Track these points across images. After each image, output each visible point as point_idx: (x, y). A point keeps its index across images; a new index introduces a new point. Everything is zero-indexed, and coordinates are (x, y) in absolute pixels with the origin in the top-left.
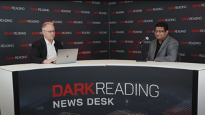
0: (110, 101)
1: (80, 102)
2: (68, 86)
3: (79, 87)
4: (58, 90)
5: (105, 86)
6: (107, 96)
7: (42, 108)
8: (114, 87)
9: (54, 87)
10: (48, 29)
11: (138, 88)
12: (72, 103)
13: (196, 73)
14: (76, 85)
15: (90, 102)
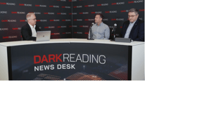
0: (73, 66)
1: (52, 67)
2: (44, 56)
3: (52, 57)
4: (37, 59)
5: (70, 56)
6: (71, 63)
7: (27, 71)
8: (76, 57)
9: (35, 57)
11: (91, 58)
12: (47, 68)
14: (50, 56)
15: (59, 67)
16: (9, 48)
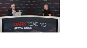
0: (31, 28)
1: (22, 28)
2: (18, 23)
3: (22, 23)
4: (15, 24)
5: (30, 23)
6: (30, 26)
7: (10, 29)
8: (32, 23)
9: (14, 23)
10: (13, 6)
11: (39, 24)
12: (19, 28)
13: (57, 20)
15: (25, 28)
16: (3, 19)
